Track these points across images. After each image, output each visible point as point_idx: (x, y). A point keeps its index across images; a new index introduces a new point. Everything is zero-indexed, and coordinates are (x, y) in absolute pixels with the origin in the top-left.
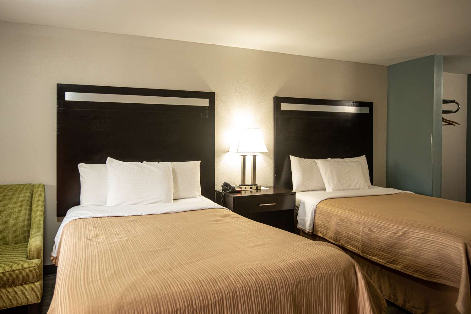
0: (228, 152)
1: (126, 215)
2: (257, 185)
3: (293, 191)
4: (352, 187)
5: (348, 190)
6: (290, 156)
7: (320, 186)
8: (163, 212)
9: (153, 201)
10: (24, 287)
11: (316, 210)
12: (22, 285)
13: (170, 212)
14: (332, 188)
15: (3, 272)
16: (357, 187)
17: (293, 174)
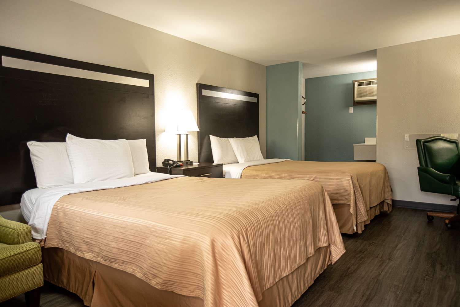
0: (165, 131)
1: (113, 187)
2: (190, 160)
3: (214, 164)
4: (255, 159)
5: (253, 161)
6: (210, 135)
7: (234, 160)
8: (143, 183)
9: (120, 176)
10: (26, 272)
11: (241, 176)
12: (23, 270)
13: (148, 182)
14: (244, 160)
15: (2, 259)
16: (258, 159)
17: (213, 151)
